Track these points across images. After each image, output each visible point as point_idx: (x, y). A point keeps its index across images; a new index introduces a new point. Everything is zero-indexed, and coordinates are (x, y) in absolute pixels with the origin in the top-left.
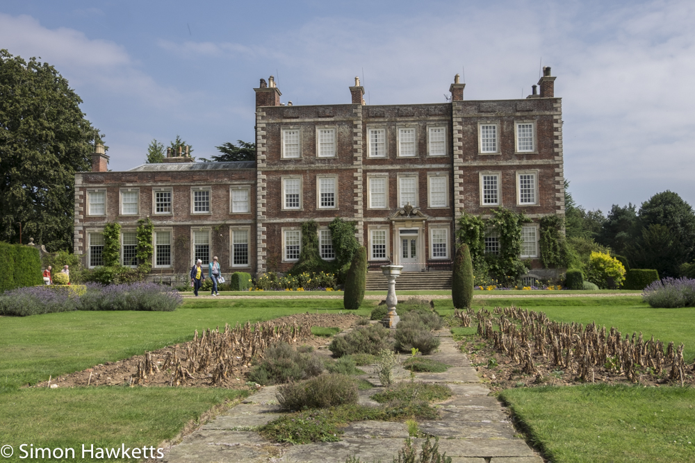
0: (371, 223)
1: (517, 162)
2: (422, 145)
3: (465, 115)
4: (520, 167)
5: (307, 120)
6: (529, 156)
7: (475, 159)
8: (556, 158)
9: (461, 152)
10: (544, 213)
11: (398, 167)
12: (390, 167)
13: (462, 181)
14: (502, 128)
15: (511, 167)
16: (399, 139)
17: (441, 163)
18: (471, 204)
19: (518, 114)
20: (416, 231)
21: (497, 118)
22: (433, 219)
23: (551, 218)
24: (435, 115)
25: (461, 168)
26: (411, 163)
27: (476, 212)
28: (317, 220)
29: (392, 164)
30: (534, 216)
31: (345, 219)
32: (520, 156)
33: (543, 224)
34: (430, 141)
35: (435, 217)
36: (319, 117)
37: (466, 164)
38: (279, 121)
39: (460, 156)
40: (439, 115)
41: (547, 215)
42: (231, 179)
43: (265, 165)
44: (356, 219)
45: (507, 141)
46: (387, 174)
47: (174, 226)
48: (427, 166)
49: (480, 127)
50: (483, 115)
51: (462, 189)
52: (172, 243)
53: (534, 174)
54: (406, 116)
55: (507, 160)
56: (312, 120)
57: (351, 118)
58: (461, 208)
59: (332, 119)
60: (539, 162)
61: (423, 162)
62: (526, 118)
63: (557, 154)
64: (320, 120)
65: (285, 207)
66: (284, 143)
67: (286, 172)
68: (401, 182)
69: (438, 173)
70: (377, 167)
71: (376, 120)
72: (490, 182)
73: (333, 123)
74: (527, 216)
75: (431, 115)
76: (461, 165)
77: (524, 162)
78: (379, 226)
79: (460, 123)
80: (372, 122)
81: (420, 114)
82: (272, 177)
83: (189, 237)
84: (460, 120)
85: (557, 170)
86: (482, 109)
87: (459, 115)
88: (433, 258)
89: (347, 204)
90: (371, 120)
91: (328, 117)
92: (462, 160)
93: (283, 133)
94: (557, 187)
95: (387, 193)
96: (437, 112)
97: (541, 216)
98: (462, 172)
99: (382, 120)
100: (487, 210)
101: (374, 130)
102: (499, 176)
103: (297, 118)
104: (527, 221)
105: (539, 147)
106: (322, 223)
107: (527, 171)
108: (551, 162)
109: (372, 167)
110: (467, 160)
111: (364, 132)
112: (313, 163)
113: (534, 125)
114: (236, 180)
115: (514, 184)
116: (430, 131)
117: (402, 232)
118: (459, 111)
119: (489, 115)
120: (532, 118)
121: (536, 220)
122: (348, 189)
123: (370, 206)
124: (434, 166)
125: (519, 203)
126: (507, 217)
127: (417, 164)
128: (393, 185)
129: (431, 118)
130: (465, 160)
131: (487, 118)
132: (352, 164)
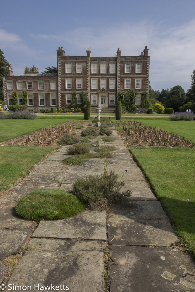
0: (92, 93)
1: (136, 76)
2: (108, 70)
3: (121, 61)
4: (136, 77)
5: (73, 61)
6: (139, 74)
7: (123, 74)
8: (147, 75)
9: (120, 72)
10: (143, 91)
11: (100, 76)
12: (98, 76)
13: (119, 81)
14: (132, 65)
15: (134, 77)
16: (101, 68)
17: (113, 75)
18: (122, 88)
19: (137, 61)
20: (105, 96)
21: (130, 62)
22: (110, 93)
23: (145, 93)
24: (112, 60)
25: (119, 77)
26: (104, 75)
27: (123, 91)
28: (76, 92)
29: (99, 75)
30: (140, 92)
31: (84, 92)
32: (137, 74)
33: (142, 94)
34: (110, 68)
35: (111, 92)
36: (77, 60)
37: (121, 76)
38: (64, 61)
39: (119, 73)
40: (113, 60)
41: (144, 92)
42: (50, 79)
43: (60, 75)
44: (88, 92)
45: (133, 69)
46: (97, 78)
47: (33, 93)
48: (109, 76)
49: (125, 65)
50: (127, 61)
51: (119, 83)
52: (33, 98)
53: (141, 80)
54: (103, 60)
55: (133, 75)
56: (75, 61)
57: (87, 61)
58: (119, 89)
59: (81, 61)
60: (142, 76)
61: (108, 75)
62: (139, 62)
63: (148, 74)
64: (77, 61)
65: (67, 88)
66: (66, 68)
67: (67, 77)
68: (101, 81)
69: (112, 79)
70: (94, 76)
71: (94, 61)
72: (127, 81)
73: (81, 62)
74: (138, 92)
75: (111, 60)
76: (119, 76)
77: (138, 76)
78: (94, 94)
79: (119, 63)
80: (93, 62)
81: (108, 60)
82: (62, 79)
83: (38, 97)
84: (119, 62)
85: (147, 78)
86: (126, 59)
87: (119, 60)
88: (110, 104)
89: (85, 87)
90: (93, 61)
91: (80, 60)
92: (119, 75)
93: (66, 65)
94: (147, 84)
95: (97, 84)
96: (113, 59)
97: (142, 92)
98: (119, 78)
99: (96, 61)
100: (126, 90)
101: (93, 65)
102: (130, 80)
103: (70, 60)
104: (138, 94)
105: (143, 71)
106: (78, 93)
107: (139, 78)
108: (146, 76)
109: (93, 76)
110: (121, 75)
111: (91, 65)
112: (75, 75)
113: (141, 64)
114: (52, 79)
115: (135, 82)
116: (110, 65)
117: (101, 96)
118: (119, 59)
119: (128, 61)
120: (141, 62)
121: (140, 93)
122: (86, 84)
123: (92, 88)
124: (111, 76)
125: (136, 88)
126: (132, 92)
127: (106, 75)
128: (99, 82)
129: (111, 61)
130: (120, 75)
131: (128, 62)
132: (87, 75)
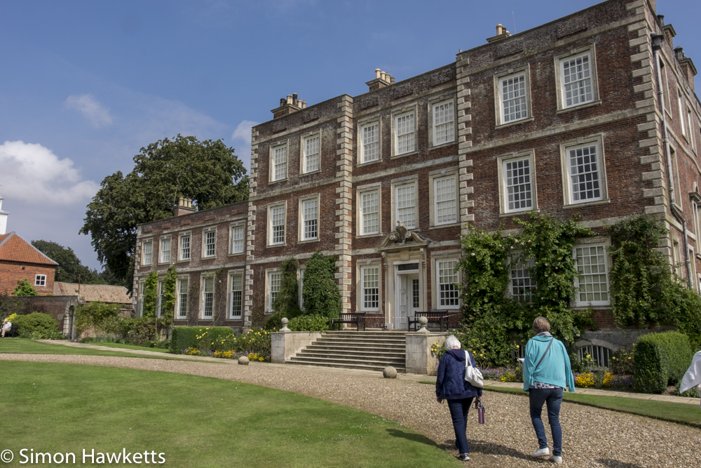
0: (360, 257)
1: (560, 128)
2: (423, 134)
3: (475, 71)
4: (566, 136)
5: (294, 130)
6: (583, 112)
7: (490, 137)
8: (639, 104)
9: (470, 130)
10: (619, 215)
11: (392, 171)
12: (383, 174)
13: (471, 176)
14: (533, 75)
15: (551, 138)
16: (395, 132)
17: (448, 155)
18: (486, 213)
19: (561, 43)
20: (415, 266)
21: (523, 61)
22: (437, 245)
23: (632, 223)
24: (440, 84)
25: (469, 156)
26: (409, 163)
27: (494, 226)
28: (297, 257)
29: (385, 168)
30: (598, 223)
31: (325, 253)
32: (567, 116)
33: (616, 235)
34: (434, 124)
35: (440, 241)
36: (305, 123)
37: (477, 148)
38: (269, 138)
39: (468, 137)
40: (445, 83)
41: (625, 218)
42: (232, 216)
43: (256, 194)
44: (336, 253)
45: (544, 92)
46: (379, 184)
47: (190, 273)
48: (429, 163)
49: (499, 86)
50: (502, 62)
51: (472, 190)
52: (188, 293)
53: (597, 143)
54: (404, 97)
55: (543, 127)
56: (297, 129)
57: (335, 116)
58: (470, 222)
59: (316, 123)
60: (604, 118)
61: (424, 159)
62: (575, 45)
63: (641, 96)
64: (305, 126)
65: (271, 242)
66: (273, 163)
67: (273, 199)
68: (395, 193)
69: (443, 171)
70: (368, 176)
71: (368, 112)
72: (519, 171)
73: (317, 127)
74: (585, 225)
75: (434, 87)
76: (469, 150)
77: (576, 124)
78: (369, 261)
79: (467, 85)
80: (364, 116)
81: (421, 88)
82: (261, 207)
83: (199, 285)
84: (468, 80)
85: (641, 127)
86: (501, 53)
87: (465, 72)
88: (440, 307)
89: (329, 232)
90: (363, 113)
91: (313, 120)
92: (471, 143)
93: (273, 152)
94: (644, 160)
96: (442, 79)
97: (612, 221)
98: (471, 163)
99: (374, 110)
100: (509, 221)
101: (367, 126)
102: (532, 157)
103: (285, 130)
104: (582, 235)
105: (604, 91)
106: (301, 261)
107: (581, 140)
108: (628, 113)
109: (362, 178)
110: (479, 142)
111: (355, 131)
112: (297, 183)
113: (591, 54)
114: (235, 215)
115: (558, 168)
116: (433, 111)
117: (401, 267)
118: (465, 66)
119: (511, 59)
120: (586, 43)
121: (601, 232)
122: (330, 212)
123: (361, 232)
124: (438, 161)
125: (570, 199)
126: (541, 229)
127: (417, 162)
128: (386, 198)
129: (434, 90)
130: (476, 142)
131: (509, 65)
132: (335, 177)
